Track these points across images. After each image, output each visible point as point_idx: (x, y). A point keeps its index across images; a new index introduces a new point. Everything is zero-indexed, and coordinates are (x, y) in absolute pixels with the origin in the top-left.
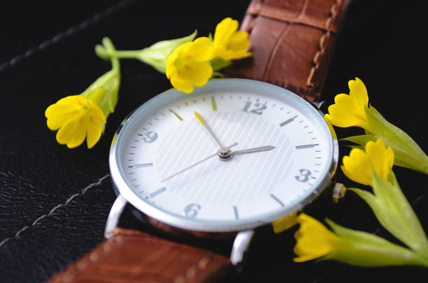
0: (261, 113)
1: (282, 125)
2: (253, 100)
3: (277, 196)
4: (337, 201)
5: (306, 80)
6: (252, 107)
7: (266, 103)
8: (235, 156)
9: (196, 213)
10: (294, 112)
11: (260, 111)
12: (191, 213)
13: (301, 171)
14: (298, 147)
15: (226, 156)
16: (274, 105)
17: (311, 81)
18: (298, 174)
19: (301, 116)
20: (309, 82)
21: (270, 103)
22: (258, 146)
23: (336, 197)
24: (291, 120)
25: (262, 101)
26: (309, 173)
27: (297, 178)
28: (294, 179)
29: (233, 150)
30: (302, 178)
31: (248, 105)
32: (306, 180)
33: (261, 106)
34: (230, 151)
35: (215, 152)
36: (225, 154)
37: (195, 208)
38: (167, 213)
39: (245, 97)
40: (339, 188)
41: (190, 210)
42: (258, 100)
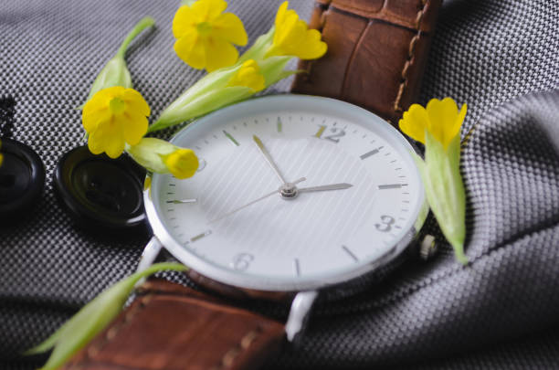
0: (337, 141)
1: (363, 157)
2: (329, 123)
3: (350, 249)
4: (426, 257)
6: (327, 133)
7: (346, 127)
8: (303, 195)
9: (247, 264)
10: (379, 142)
11: (336, 139)
12: (242, 264)
13: (383, 217)
14: (381, 187)
15: (290, 194)
16: (355, 132)
17: (399, 105)
18: (379, 221)
19: (388, 148)
21: (350, 128)
22: (332, 182)
23: (425, 252)
24: (375, 151)
25: (341, 125)
26: (392, 221)
27: (377, 226)
28: (374, 227)
29: (299, 186)
30: (384, 226)
31: (323, 129)
32: (388, 229)
33: (338, 132)
34: (295, 188)
35: (277, 188)
36: (289, 191)
37: (247, 258)
38: (211, 263)
39: (319, 120)
40: (429, 241)
41: (239, 260)
42: (335, 124)
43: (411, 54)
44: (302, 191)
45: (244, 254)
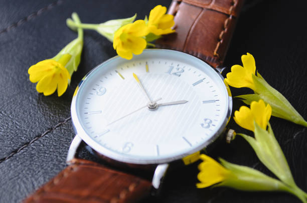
0: (180, 76)
1: (195, 85)
2: (175, 64)
3: (186, 138)
4: (229, 142)
5: (213, 52)
6: (175, 70)
7: (184, 67)
8: (160, 108)
9: (130, 149)
10: (203, 75)
11: (179, 74)
12: (127, 148)
13: (206, 120)
14: (204, 102)
15: (153, 108)
16: (190, 69)
17: (217, 52)
18: (203, 122)
19: (208, 79)
20: (215, 53)
21: (187, 67)
22: (176, 100)
23: (229, 139)
24: (201, 81)
25: (182, 66)
26: (211, 121)
27: (202, 125)
28: (200, 126)
29: (158, 103)
30: (206, 125)
31: (172, 68)
32: (209, 126)
33: (180, 70)
34: (156, 104)
35: (146, 104)
36: (153, 106)
37: (130, 145)
38: (109, 149)
39: (169, 63)
40: (231, 133)
41: (125, 146)
42: (178, 65)
43: (225, 26)
44: (159, 106)
45: (128, 143)
